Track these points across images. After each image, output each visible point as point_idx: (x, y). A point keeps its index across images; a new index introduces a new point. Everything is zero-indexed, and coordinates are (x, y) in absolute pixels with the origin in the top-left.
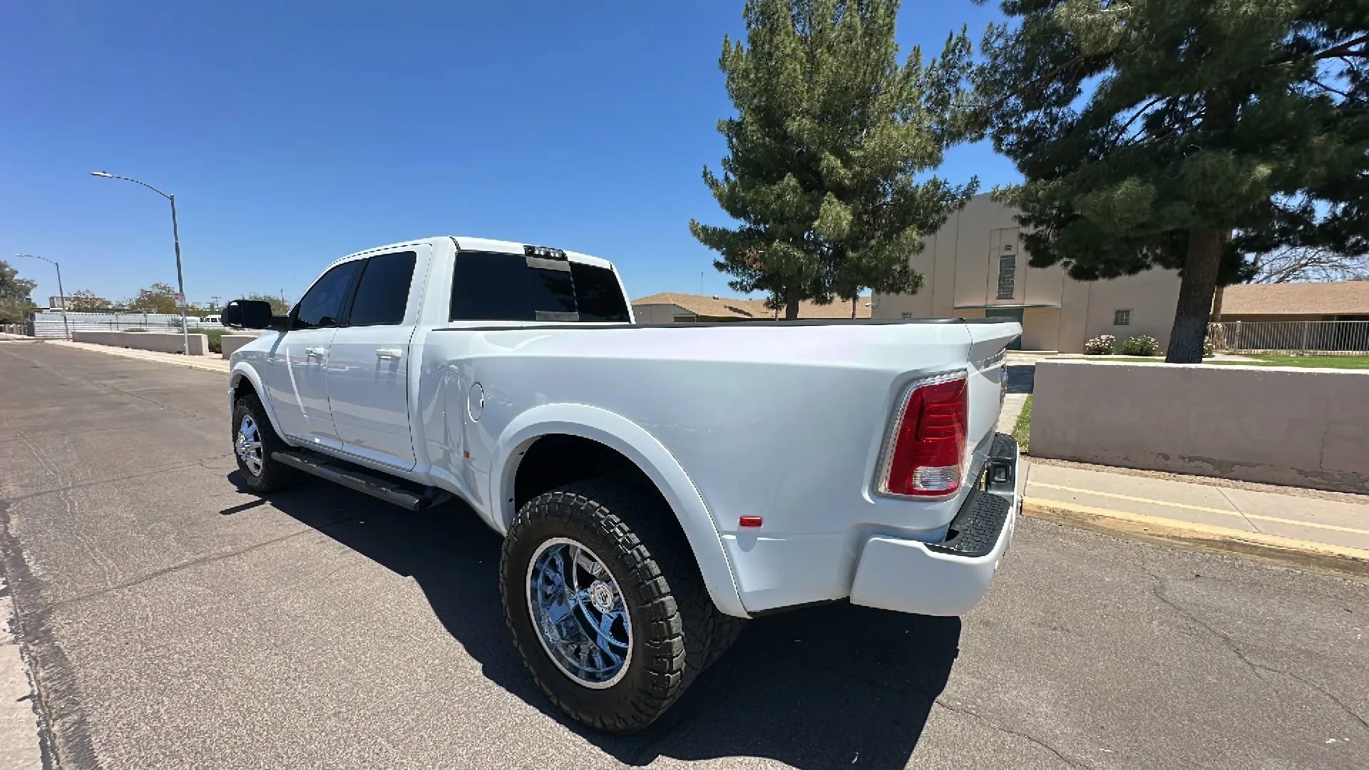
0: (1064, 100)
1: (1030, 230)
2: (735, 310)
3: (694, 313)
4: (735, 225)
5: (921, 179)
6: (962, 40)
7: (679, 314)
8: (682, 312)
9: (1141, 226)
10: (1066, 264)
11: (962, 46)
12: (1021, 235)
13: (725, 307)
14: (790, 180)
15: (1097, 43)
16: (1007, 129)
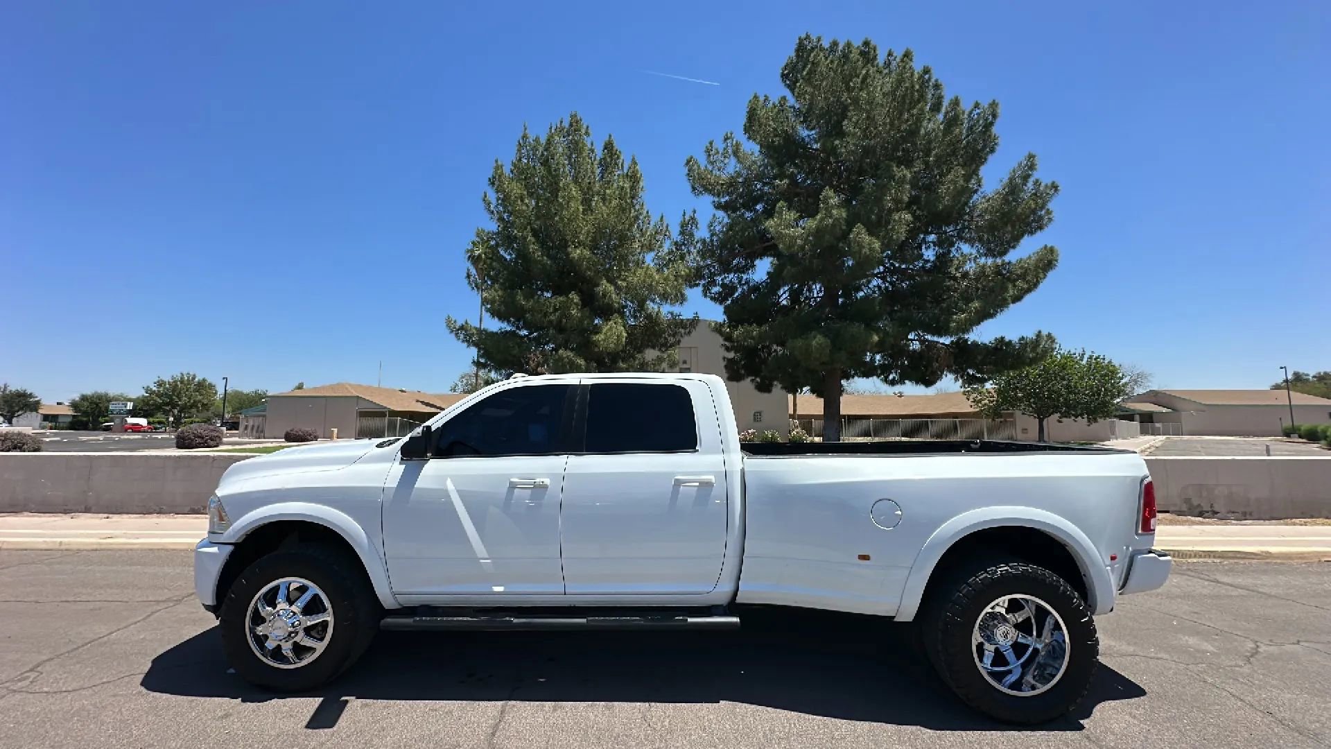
0: (744, 269)
1: (731, 355)
2: (427, 404)
3: (385, 408)
4: (494, 325)
5: (665, 310)
6: (693, 218)
7: (364, 407)
8: (373, 406)
9: (823, 363)
10: (752, 381)
11: (693, 223)
12: (724, 358)
13: (417, 401)
14: (575, 297)
15: (790, 247)
16: (713, 283)
